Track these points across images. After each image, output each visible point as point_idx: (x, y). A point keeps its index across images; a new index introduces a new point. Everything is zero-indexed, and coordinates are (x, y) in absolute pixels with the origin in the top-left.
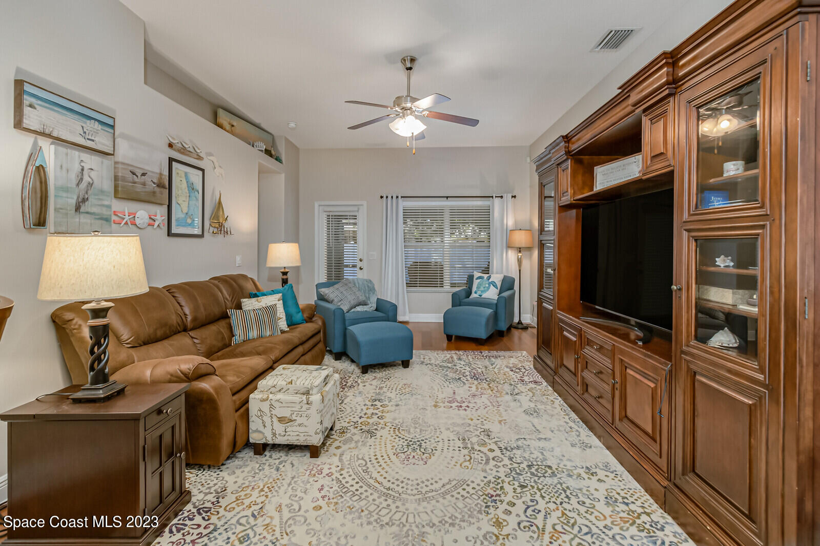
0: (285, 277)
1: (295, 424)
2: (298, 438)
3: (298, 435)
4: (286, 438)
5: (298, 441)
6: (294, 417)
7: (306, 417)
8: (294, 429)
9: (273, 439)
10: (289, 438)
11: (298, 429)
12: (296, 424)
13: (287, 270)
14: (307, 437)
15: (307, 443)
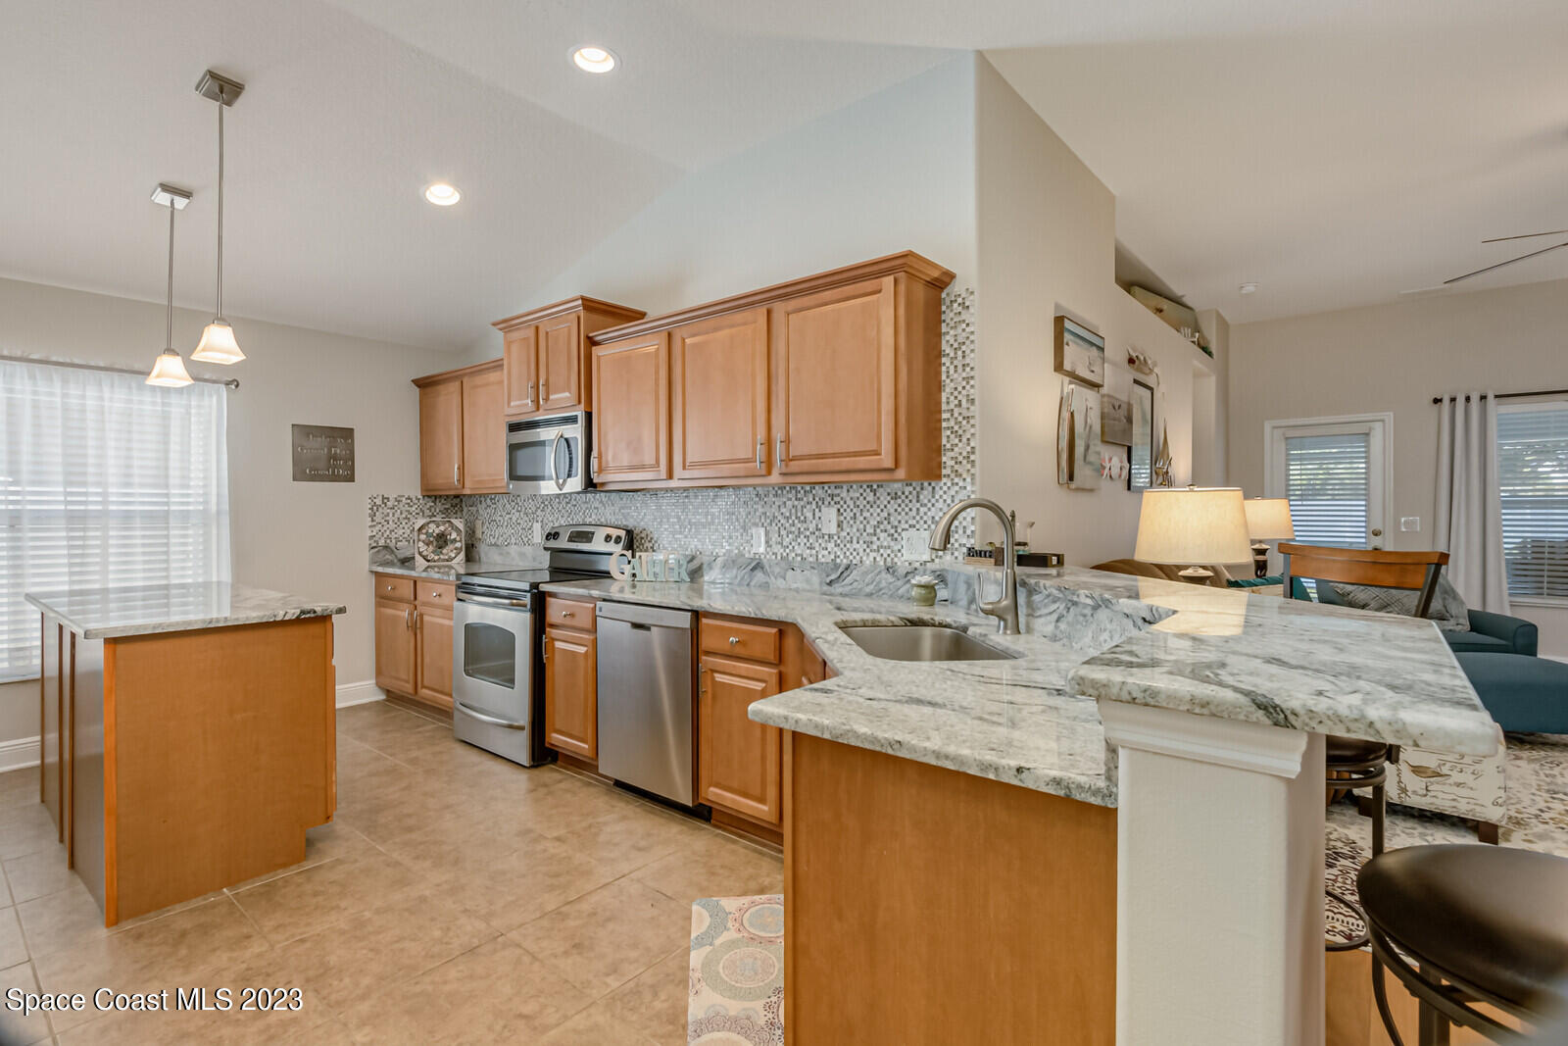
0: (1261, 558)
1: (1447, 782)
2: (1454, 804)
3: (1454, 800)
4: (1428, 799)
5: (1455, 810)
6: (1445, 770)
7: (1473, 773)
8: (1447, 788)
9: (1399, 797)
10: (1434, 800)
11: (1455, 789)
12: (1451, 781)
13: (1264, 546)
14: (1474, 807)
15: (1473, 816)
